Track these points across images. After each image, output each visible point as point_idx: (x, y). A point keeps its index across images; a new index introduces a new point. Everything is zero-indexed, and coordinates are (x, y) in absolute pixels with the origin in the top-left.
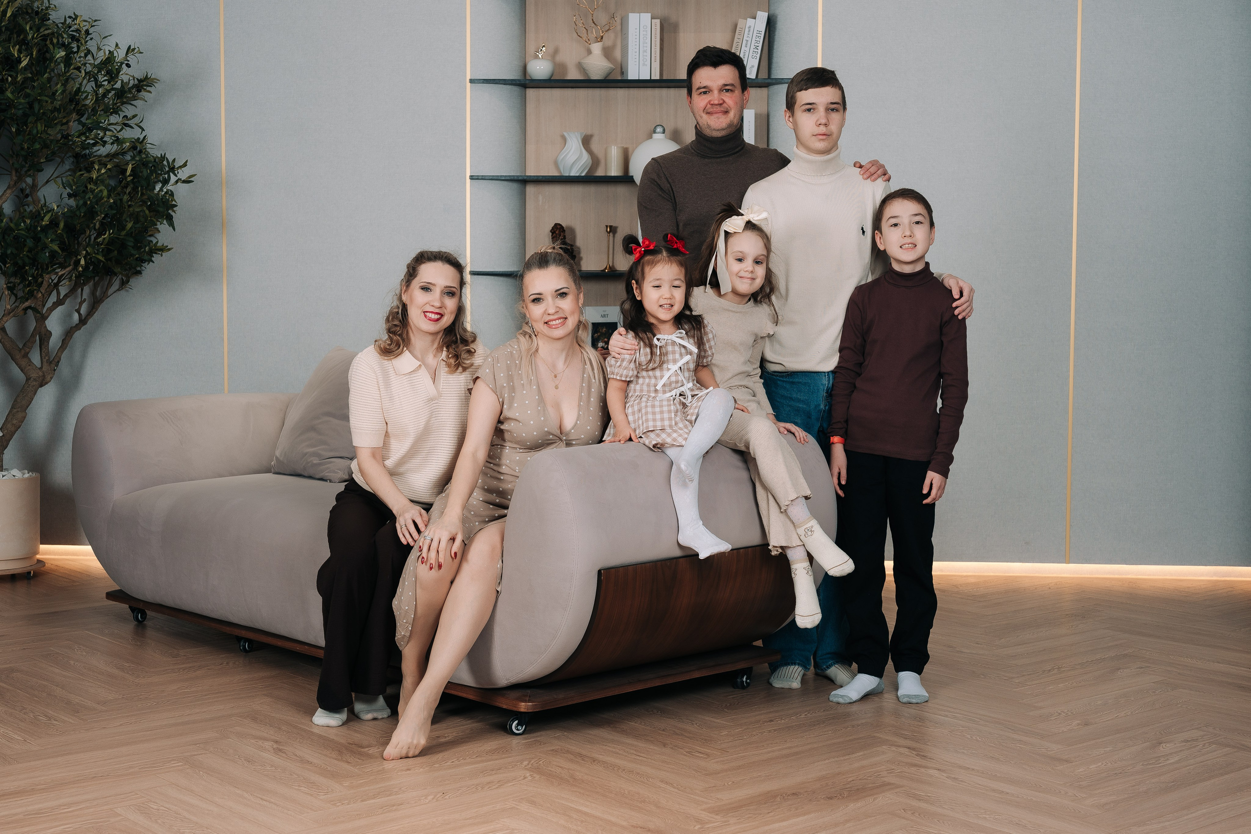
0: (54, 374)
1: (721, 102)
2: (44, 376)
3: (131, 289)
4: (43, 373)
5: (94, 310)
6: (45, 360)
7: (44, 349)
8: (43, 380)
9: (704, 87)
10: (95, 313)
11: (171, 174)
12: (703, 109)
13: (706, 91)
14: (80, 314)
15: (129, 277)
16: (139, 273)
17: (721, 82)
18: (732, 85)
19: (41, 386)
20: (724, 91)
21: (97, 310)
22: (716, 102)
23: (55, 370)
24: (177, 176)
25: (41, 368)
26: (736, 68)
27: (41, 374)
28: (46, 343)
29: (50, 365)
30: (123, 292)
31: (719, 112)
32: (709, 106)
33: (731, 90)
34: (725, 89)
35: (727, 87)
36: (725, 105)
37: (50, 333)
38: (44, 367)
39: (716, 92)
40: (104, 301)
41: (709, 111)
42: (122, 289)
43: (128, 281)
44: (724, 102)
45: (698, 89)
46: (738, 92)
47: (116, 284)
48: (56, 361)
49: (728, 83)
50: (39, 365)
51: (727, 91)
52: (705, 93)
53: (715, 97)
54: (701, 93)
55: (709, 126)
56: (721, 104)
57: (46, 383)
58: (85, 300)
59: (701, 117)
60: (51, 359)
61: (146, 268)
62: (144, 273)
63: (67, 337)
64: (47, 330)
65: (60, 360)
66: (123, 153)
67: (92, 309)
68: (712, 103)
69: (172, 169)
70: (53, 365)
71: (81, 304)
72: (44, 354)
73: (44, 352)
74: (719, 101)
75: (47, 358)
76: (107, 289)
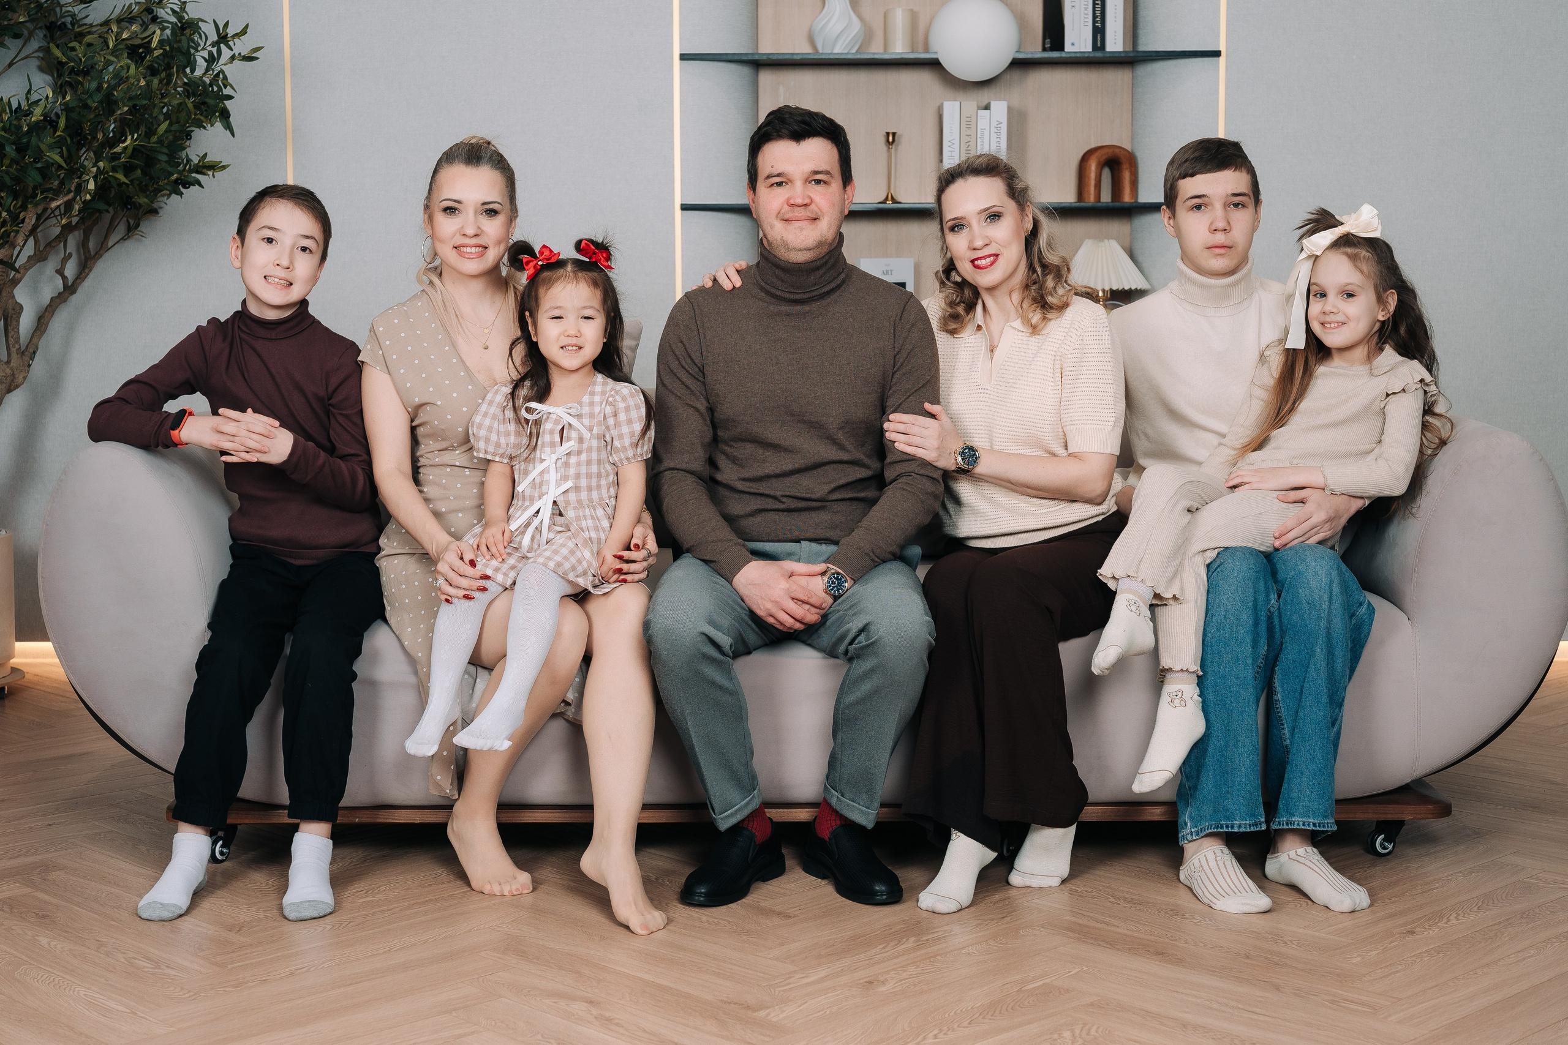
0: (28, 372)
1: (807, 201)
2: (13, 375)
3: (142, 236)
4: (12, 369)
5: (87, 271)
6: (14, 350)
7: (13, 333)
8: (12, 381)
9: (779, 175)
10: (88, 274)
11: (222, 46)
12: (777, 213)
13: (781, 181)
14: (64, 278)
15: (139, 219)
16: (154, 212)
17: (809, 167)
18: (828, 173)
19: (9, 391)
20: (813, 182)
21: (90, 271)
22: (799, 201)
23: (29, 366)
24: (232, 50)
25: (8, 362)
26: (834, 145)
27: (8, 371)
28: (14, 323)
29: (22, 356)
30: (130, 244)
31: (803, 218)
32: (786, 208)
33: (825, 182)
34: (815, 180)
35: (818, 177)
36: (813, 206)
37: (21, 307)
38: (13, 361)
39: (799, 184)
40: (101, 256)
41: (786, 217)
42: (129, 237)
43: (137, 226)
44: (812, 201)
45: (768, 177)
46: (836, 184)
47: (121, 229)
48: (31, 351)
49: (820, 169)
50: (5, 359)
51: (818, 182)
52: (779, 184)
53: (798, 191)
54: (772, 185)
55: (785, 244)
56: (806, 205)
57: (17, 387)
58: (70, 255)
59: (772, 227)
60: (23, 348)
61: (166, 204)
62: (161, 212)
63: (47, 314)
64: (16, 302)
65: (37, 349)
66: (131, 18)
67: (83, 269)
68: (792, 202)
69: (223, 39)
70: (26, 358)
71: (64, 261)
72: (11, 341)
73: (12, 337)
74: (804, 199)
75: (17, 346)
76: (106, 237)
